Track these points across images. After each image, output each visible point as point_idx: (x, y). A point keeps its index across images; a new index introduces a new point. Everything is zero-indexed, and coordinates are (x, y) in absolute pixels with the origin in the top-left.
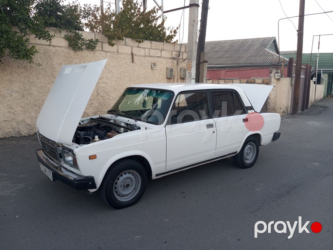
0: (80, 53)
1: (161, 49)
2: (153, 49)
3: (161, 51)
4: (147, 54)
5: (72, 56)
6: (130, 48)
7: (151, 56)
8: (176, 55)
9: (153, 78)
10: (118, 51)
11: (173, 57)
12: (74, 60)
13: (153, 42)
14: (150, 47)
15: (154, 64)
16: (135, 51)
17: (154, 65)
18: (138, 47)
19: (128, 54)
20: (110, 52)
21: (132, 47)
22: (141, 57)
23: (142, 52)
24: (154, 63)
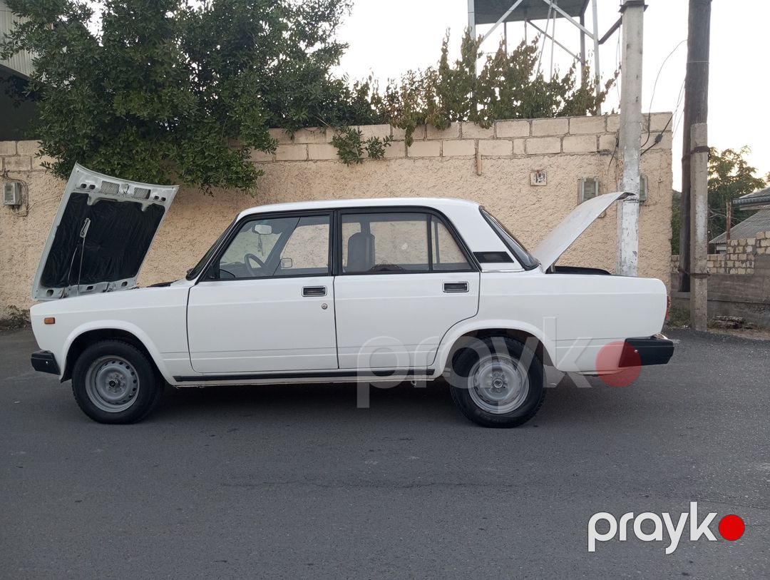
0: (359, 168)
1: (562, 133)
2: (537, 137)
3: (562, 140)
4: (519, 149)
5: (346, 176)
6: (473, 142)
7: (529, 156)
8: (611, 143)
9: (537, 205)
10: (441, 155)
11: (601, 148)
12: (350, 182)
13: (535, 121)
14: (526, 134)
15: (539, 174)
16: (484, 149)
17: (540, 176)
18: (495, 138)
19: (465, 158)
20: (423, 158)
21: (478, 140)
22: (500, 161)
23: (505, 148)
24: (538, 171)
